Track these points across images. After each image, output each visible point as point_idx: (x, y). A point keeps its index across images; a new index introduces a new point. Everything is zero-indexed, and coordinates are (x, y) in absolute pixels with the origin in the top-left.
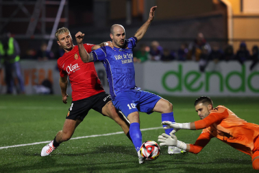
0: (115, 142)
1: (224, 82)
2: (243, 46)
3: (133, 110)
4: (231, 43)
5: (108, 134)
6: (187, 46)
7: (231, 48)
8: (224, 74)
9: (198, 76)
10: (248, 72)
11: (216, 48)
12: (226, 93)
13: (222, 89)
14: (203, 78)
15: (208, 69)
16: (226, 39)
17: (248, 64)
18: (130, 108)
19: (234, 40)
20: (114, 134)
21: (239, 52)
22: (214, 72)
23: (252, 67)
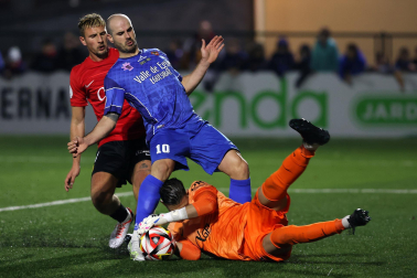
0: (51, 219)
1: (248, 111)
2: (283, 45)
3: (163, 155)
4: (260, 39)
5: (37, 206)
6: (180, 45)
7: (260, 48)
8: (249, 95)
9: (201, 99)
10: (292, 92)
11: (234, 49)
12: (252, 130)
13: (243, 123)
14: (209, 102)
15: (219, 87)
16: (252, 33)
17: (292, 77)
18: (159, 152)
19: (267, 34)
20: (48, 204)
21: (276, 56)
22: (230, 92)
23: (299, 83)
